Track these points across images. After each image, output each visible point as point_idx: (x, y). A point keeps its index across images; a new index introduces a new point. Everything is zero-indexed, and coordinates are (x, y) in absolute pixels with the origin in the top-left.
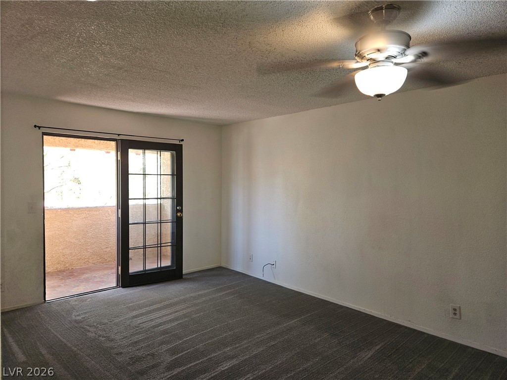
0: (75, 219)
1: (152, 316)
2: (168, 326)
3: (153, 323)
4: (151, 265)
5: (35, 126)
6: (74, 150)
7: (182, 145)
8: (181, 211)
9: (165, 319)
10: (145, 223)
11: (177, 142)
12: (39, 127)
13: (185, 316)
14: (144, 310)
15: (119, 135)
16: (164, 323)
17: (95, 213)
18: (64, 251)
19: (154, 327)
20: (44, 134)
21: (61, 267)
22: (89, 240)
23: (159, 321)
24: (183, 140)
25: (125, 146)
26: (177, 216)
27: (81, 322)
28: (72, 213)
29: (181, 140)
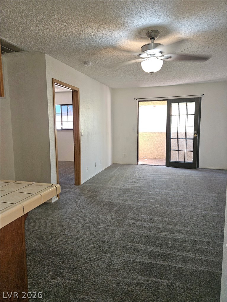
4: (181, 160)
5: (135, 99)
7: (201, 98)
10: (178, 139)
11: (200, 96)
12: (136, 99)
15: (167, 97)
20: (139, 101)
24: (203, 95)
26: (194, 136)
29: (202, 95)
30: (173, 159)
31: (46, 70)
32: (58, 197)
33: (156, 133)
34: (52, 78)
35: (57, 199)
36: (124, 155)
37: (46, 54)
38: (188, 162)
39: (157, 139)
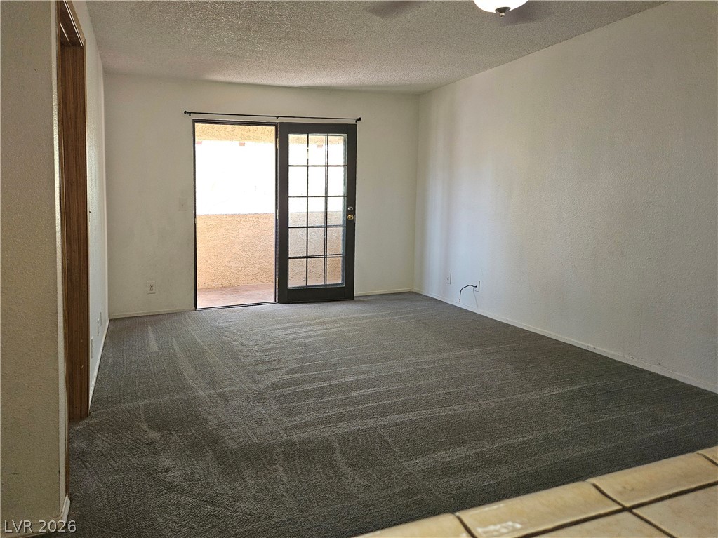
0: (242, 226)
1: (297, 330)
2: (309, 340)
3: (295, 336)
5: (185, 112)
6: (244, 145)
7: (356, 125)
8: (353, 212)
9: (310, 334)
10: (307, 227)
11: (353, 122)
12: (190, 113)
13: (334, 333)
14: (291, 325)
15: (277, 117)
16: (307, 337)
17: (265, 221)
18: (229, 265)
19: (294, 339)
20: (196, 121)
21: (226, 283)
22: (257, 254)
23: (304, 334)
24: (360, 119)
25: (284, 131)
26: (347, 219)
27: (223, 328)
28: (238, 219)
29: (357, 120)
30: (295, 281)
33: (212, 217)
36: (151, 286)
38: (330, 285)
39: (213, 233)
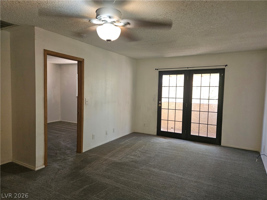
5: (156, 69)
7: (225, 68)
15: (188, 68)
29: (225, 66)
31: (35, 42)
32: (45, 164)
34: (44, 49)
35: (44, 166)
36: (145, 124)
37: (35, 27)
